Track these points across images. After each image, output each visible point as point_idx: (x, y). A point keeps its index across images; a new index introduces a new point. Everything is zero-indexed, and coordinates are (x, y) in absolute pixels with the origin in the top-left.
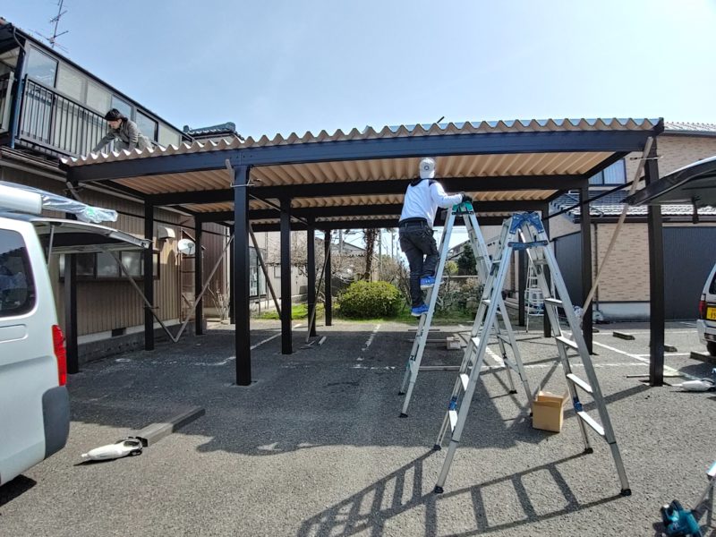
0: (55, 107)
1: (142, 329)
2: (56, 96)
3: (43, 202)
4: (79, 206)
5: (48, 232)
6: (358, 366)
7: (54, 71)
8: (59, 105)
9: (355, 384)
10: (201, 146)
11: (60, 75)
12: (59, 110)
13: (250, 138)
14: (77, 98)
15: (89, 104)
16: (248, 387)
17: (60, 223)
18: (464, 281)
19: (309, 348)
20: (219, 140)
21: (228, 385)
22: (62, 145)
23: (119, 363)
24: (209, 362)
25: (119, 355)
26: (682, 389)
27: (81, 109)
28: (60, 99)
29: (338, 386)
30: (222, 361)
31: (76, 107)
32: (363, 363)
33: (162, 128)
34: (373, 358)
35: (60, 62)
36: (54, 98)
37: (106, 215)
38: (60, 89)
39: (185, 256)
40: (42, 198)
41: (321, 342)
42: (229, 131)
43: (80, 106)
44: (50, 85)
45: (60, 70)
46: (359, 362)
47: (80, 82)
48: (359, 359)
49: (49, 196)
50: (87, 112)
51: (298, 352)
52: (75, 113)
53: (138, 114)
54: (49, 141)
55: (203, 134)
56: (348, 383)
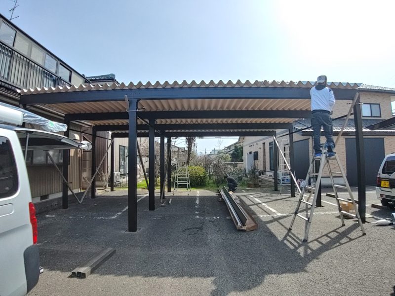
0: (12, 58)
1: (60, 195)
2: (14, 52)
3: (24, 117)
4: (44, 121)
5: (25, 137)
6: (198, 217)
7: (13, 38)
8: (15, 58)
9: (201, 229)
10: (93, 87)
11: (16, 40)
12: (15, 60)
13: (123, 83)
14: (25, 54)
15: (32, 58)
16: (136, 233)
17: (33, 132)
18: (235, 165)
19: (164, 206)
20: (103, 83)
21: (123, 232)
22: (15, 82)
23: (48, 218)
24: (106, 217)
25: (47, 212)
26: (376, 225)
27: (28, 61)
28: (16, 54)
29: (192, 230)
30: (114, 215)
31: (25, 59)
32: (200, 215)
33: (73, 75)
34: (204, 212)
35: (18, 32)
36: (13, 53)
37: (61, 127)
38: (16, 48)
39: (85, 151)
40: (23, 115)
41: (170, 202)
42: (111, 78)
43: (27, 58)
44: (11, 45)
45: (17, 37)
46: (197, 214)
47: (28, 45)
48: (196, 213)
49: (28, 113)
50: (31, 62)
51: (158, 209)
52: (24, 63)
53: (60, 66)
54: (7, 79)
55: (96, 80)
56: (197, 228)
